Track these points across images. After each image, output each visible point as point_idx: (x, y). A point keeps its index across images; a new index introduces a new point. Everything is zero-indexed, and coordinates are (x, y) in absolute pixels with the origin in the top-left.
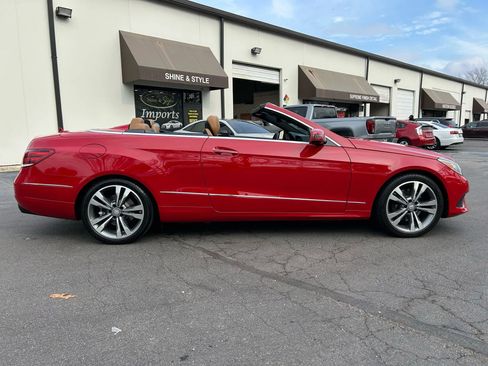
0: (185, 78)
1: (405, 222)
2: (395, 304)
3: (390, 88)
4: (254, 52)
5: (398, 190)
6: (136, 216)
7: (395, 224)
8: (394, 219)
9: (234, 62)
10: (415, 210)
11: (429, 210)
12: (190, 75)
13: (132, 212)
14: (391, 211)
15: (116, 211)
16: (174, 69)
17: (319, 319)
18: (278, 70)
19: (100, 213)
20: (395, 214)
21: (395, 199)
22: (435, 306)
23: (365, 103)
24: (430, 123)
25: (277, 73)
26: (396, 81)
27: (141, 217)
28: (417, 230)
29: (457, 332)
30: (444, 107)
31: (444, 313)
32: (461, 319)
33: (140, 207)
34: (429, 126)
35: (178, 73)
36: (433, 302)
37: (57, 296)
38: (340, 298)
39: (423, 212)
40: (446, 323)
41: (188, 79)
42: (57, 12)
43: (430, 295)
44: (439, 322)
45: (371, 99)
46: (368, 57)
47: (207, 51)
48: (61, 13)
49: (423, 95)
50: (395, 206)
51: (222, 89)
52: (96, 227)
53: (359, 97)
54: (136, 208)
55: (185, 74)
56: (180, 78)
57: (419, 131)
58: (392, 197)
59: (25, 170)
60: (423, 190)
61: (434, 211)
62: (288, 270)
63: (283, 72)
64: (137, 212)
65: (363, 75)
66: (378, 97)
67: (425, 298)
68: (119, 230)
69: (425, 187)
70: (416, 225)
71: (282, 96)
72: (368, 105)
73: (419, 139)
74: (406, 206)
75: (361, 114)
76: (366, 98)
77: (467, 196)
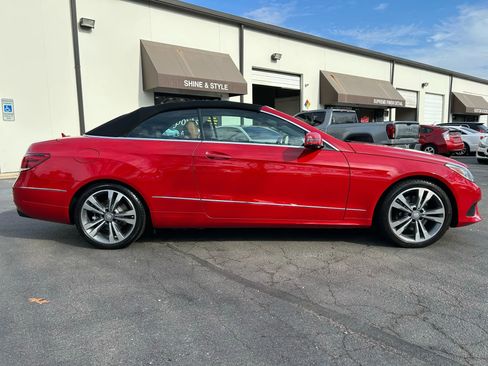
0: (204, 85)
1: (409, 232)
2: (381, 320)
3: (417, 92)
4: (274, 59)
5: (401, 197)
6: (129, 221)
7: (398, 233)
8: (398, 228)
9: (253, 69)
10: (421, 218)
11: (436, 219)
12: (209, 82)
13: (125, 217)
14: (394, 220)
15: (109, 216)
16: (193, 76)
17: (293, 334)
18: (299, 76)
19: (94, 218)
20: (399, 223)
21: (398, 206)
22: (425, 324)
23: (390, 108)
24: (459, 128)
25: (298, 78)
26: (423, 85)
27: (133, 222)
28: (423, 240)
29: (444, 355)
30: (476, 111)
31: (434, 333)
32: (453, 340)
33: (133, 212)
34: (457, 131)
35: (197, 80)
36: (424, 319)
37: (33, 300)
38: (322, 312)
39: (429, 221)
40: (434, 343)
41: (206, 86)
42: (81, 22)
43: (422, 312)
44: (426, 343)
45: (397, 104)
46: (393, 61)
47: (227, 58)
48: (84, 24)
49: (453, 99)
50: (398, 214)
51: (241, 95)
52: (88, 231)
53: (384, 102)
54: (129, 213)
55: (204, 81)
56: (199, 85)
57: (447, 137)
58: (394, 204)
59: (23, 174)
60: (428, 197)
61: (441, 220)
62: (275, 280)
63: (305, 77)
64: (130, 217)
65: (388, 79)
66: (404, 102)
67: (416, 315)
68: (111, 234)
69: (431, 194)
70: (422, 235)
71: (304, 102)
72: (394, 110)
73: (445, 145)
74: (410, 215)
75: (387, 119)
76: (390, 103)
77: (479, 204)
